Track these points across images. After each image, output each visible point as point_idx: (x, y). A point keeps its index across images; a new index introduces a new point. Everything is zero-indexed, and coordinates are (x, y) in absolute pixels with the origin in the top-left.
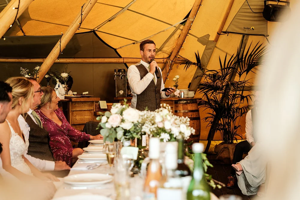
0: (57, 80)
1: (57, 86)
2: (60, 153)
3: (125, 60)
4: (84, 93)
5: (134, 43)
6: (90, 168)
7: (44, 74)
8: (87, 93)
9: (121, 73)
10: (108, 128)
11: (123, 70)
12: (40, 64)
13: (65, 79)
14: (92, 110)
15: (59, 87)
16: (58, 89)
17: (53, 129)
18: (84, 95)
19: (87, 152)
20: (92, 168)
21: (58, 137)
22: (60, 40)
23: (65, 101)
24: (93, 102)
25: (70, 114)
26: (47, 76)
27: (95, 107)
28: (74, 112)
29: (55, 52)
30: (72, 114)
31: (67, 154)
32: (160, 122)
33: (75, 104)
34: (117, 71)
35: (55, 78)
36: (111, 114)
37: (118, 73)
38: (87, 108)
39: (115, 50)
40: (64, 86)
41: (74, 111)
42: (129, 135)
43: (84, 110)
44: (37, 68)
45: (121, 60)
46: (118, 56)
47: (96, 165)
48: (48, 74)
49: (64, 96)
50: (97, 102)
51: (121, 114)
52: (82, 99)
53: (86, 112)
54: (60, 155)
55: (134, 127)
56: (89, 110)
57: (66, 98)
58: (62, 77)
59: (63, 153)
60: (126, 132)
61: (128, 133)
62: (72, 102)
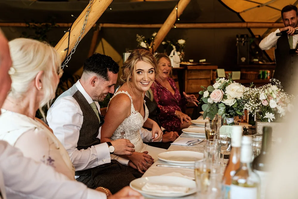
0: (174, 47)
1: (172, 54)
2: (169, 124)
3: (249, 25)
4: (201, 61)
5: (259, 6)
6: (190, 144)
7: (161, 41)
8: (204, 60)
9: (243, 39)
10: (210, 103)
11: (245, 36)
12: (157, 30)
13: (181, 46)
14: (208, 79)
15: (174, 54)
16: (172, 56)
17: (166, 98)
18: (201, 62)
19: (194, 125)
20: (192, 144)
21: (170, 106)
22: (176, 6)
23: (181, 69)
24: (210, 70)
25: (186, 82)
26: (164, 43)
27: (212, 75)
28: (190, 81)
29: (172, 18)
30: (188, 82)
31: (175, 125)
32: (264, 100)
33: (191, 72)
34: (239, 36)
35: (172, 45)
36: (214, 89)
37: (240, 39)
38: (203, 76)
39: (238, 14)
40: (179, 53)
41: (189, 79)
42: (232, 112)
43: (200, 79)
44: (154, 34)
45: (244, 25)
46: (241, 20)
47: (198, 141)
48: (165, 40)
49: (179, 63)
50: (215, 70)
51: (224, 89)
52: (198, 67)
53: (202, 81)
54: (169, 125)
55: (237, 104)
56: (206, 79)
57: (181, 65)
58: (179, 44)
59: (171, 124)
60: (228, 109)
61: (231, 109)
62: (188, 70)
